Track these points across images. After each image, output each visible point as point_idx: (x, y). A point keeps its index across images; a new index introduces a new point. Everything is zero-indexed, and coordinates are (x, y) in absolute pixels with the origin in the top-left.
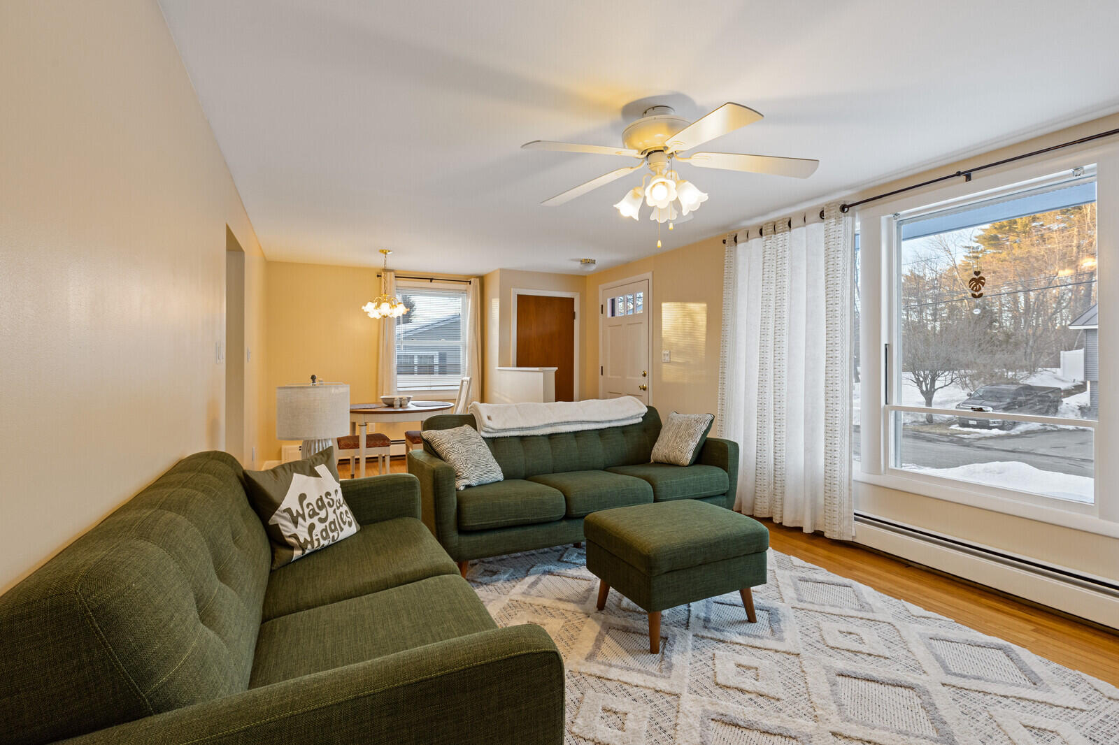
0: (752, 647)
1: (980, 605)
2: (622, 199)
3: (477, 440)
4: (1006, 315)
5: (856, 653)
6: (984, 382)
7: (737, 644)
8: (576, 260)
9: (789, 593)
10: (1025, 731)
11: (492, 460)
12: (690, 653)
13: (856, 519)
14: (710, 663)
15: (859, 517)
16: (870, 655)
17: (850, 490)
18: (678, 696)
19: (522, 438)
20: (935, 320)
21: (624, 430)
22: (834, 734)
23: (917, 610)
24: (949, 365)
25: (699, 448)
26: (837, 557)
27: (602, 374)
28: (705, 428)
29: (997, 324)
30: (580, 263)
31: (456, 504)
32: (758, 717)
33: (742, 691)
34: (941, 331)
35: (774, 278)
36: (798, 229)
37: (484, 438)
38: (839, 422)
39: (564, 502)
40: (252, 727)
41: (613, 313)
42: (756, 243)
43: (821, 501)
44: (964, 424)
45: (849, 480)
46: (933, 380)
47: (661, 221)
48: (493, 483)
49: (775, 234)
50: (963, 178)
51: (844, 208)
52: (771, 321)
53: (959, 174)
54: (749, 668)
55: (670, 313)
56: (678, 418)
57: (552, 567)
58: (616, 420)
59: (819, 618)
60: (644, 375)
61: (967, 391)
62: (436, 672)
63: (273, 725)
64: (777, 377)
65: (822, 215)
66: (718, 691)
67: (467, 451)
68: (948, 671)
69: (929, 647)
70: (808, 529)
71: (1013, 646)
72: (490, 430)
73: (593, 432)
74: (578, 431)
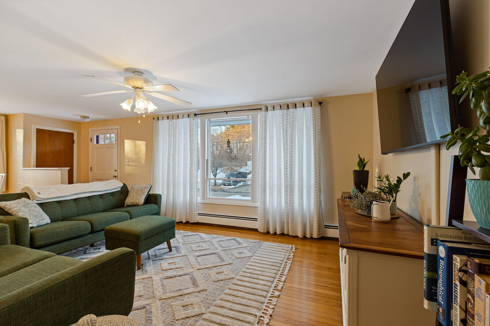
0: (172, 258)
1: (229, 231)
2: (124, 102)
3: (34, 205)
4: (235, 149)
5: (201, 250)
6: (230, 171)
7: (167, 258)
8: (79, 115)
9: (181, 241)
10: (238, 254)
11: (43, 213)
12: (152, 266)
13: (199, 215)
14: (160, 266)
15: (200, 214)
16: (205, 250)
17: (197, 206)
18: (151, 277)
19: (59, 202)
20: (217, 150)
21: (112, 194)
22: (198, 270)
23: (215, 236)
24: (221, 166)
25: (146, 198)
26: (193, 228)
27: (91, 171)
28: (148, 190)
29: (233, 152)
30: (80, 117)
31: (29, 236)
32: (177, 273)
33: (171, 269)
34: (218, 154)
35: (173, 135)
36: (181, 119)
37: (37, 204)
38: (194, 184)
39: (90, 226)
40: (35, 293)
41: (97, 142)
42: (166, 121)
43: (188, 211)
44: (225, 185)
45: (197, 202)
46: (216, 171)
47: (139, 113)
48: (45, 224)
49: (173, 119)
50: (226, 113)
51: (195, 115)
52: (172, 150)
53: (225, 112)
54: (172, 263)
55: (128, 145)
56: (136, 187)
57: (83, 257)
58: (109, 190)
59: (190, 245)
60: (116, 171)
61: (225, 174)
62: (98, 263)
63: (43, 290)
64: (174, 170)
65: (189, 115)
66: (164, 272)
67: (29, 211)
68: (222, 247)
69: (218, 243)
70: (184, 221)
71: (236, 238)
72: (40, 199)
73: (98, 196)
74: (90, 196)
